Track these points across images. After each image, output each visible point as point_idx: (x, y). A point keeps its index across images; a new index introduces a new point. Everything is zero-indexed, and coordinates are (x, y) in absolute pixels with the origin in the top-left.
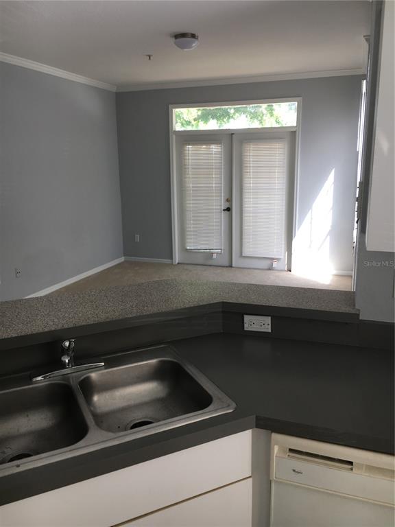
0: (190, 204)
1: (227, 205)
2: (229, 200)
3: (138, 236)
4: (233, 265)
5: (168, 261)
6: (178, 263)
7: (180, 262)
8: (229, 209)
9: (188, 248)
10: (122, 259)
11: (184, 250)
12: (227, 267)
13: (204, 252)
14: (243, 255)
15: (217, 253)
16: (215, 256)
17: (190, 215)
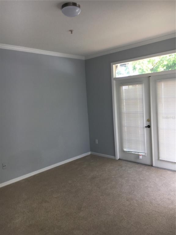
0: (125, 122)
1: (148, 124)
2: (149, 120)
3: (97, 140)
4: (154, 165)
5: (113, 157)
6: (119, 159)
7: (121, 158)
8: (149, 127)
9: (125, 150)
10: (89, 153)
11: (122, 151)
12: (149, 165)
13: (134, 154)
14: (160, 159)
15: (143, 155)
16: (141, 157)
17: (125, 129)
